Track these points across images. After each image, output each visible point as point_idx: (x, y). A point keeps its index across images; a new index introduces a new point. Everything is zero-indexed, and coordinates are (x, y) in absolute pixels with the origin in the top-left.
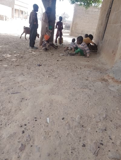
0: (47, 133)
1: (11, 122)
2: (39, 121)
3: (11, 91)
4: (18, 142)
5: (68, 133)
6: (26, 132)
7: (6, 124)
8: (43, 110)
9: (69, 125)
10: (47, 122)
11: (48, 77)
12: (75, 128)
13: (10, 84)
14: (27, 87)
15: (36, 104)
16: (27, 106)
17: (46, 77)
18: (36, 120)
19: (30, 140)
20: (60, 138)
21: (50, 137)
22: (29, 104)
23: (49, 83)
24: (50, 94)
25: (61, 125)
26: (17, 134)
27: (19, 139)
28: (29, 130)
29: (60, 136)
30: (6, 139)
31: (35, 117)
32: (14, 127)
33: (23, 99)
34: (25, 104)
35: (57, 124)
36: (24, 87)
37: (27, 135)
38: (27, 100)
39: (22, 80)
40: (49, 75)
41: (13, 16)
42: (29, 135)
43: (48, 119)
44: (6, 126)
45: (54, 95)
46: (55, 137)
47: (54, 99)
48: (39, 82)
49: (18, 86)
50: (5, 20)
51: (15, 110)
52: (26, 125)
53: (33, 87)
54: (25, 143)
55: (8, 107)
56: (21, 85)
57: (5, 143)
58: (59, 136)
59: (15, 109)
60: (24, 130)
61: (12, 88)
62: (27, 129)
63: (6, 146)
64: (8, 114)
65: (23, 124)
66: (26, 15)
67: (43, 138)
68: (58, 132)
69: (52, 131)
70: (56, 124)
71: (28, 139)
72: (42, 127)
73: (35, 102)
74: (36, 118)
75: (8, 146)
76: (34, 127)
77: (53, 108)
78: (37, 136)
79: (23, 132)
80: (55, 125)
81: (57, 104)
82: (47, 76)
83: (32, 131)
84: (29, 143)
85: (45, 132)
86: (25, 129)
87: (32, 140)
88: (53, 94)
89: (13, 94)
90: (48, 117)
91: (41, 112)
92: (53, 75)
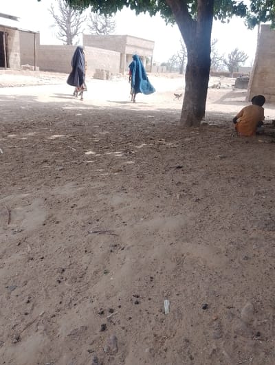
0: (160, 340)
1: (82, 300)
2: (144, 304)
3: (95, 226)
4: (88, 351)
5: (215, 347)
6: (109, 329)
7: (70, 304)
8: (156, 278)
9: (220, 326)
10: (162, 310)
11: (181, 196)
12: (236, 337)
13: (95, 211)
14: (129, 220)
16: (123, 264)
17: (176, 196)
18: (137, 303)
19: (117, 351)
20: (192, 358)
21: (165, 350)
22: (127, 259)
24: (177, 240)
25: (198, 324)
26: (88, 330)
27: (91, 344)
28: (117, 325)
29: (193, 354)
30: (63, 338)
31: (136, 293)
32: (87, 311)
33: (116, 246)
34: (119, 258)
35: (189, 320)
36: (121, 219)
37: (112, 338)
38: (123, 249)
39: (121, 204)
40: (182, 193)
41: (121, 69)
42: (116, 339)
43: (166, 302)
44: (70, 309)
47: (188, 254)
48: (156, 209)
49: (110, 216)
50: (105, 78)
52: (111, 311)
53: (142, 219)
54: (103, 356)
56: (117, 215)
59: (95, 269)
61: (98, 220)
62: (114, 321)
64: (78, 279)
65: (106, 308)
68: (187, 341)
69: (174, 335)
70: (184, 317)
72: (150, 322)
73: (140, 256)
74: (138, 297)
76: (130, 318)
79: (103, 328)
80: (183, 323)
81: (195, 268)
82: (178, 196)
83: (123, 328)
84: (113, 359)
85: (155, 336)
86: (110, 320)
87: (120, 353)
88: (187, 240)
89: (97, 234)
90: (167, 297)
91: (153, 283)
92: (193, 193)
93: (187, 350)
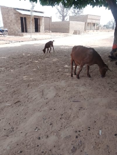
0: (97, 144)
1: (69, 126)
2: (92, 131)
3: (73, 99)
4: (72, 144)
6: (79, 138)
7: (65, 127)
8: (97, 122)
10: (98, 134)
11: (109, 90)
13: (73, 93)
14: (87, 98)
15: (92, 115)
16: (84, 115)
17: (107, 89)
18: (89, 130)
19: (81, 145)
20: (109, 153)
21: (99, 148)
22: (86, 113)
23: (108, 97)
24: (106, 108)
25: (112, 141)
26: (71, 137)
27: (72, 142)
28: (81, 137)
29: (110, 151)
30: (63, 139)
31: (89, 126)
32: (71, 130)
33: (81, 108)
34: (83, 113)
35: (109, 139)
36: (83, 97)
37: (79, 141)
38: (84, 109)
39: (84, 91)
40: (111, 88)
41: (85, 30)
42: (81, 141)
43: (100, 131)
44: (65, 129)
45: (110, 110)
46: (104, 150)
47: (110, 114)
48: (98, 94)
49: (79, 95)
50: (78, 34)
51: (74, 117)
52: (80, 131)
53: (92, 98)
54: (76, 147)
55: (69, 113)
56: (82, 95)
57: (62, 142)
58: (108, 150)
59: (74, 115)
60: (77, 135)
61: (74, 97)
62: (81, 135)
63: (62, 144)
64: (68, 118)
65: (78, 130)
66: (98, 26)
67: (92, 147)
68: (108, 146)
69: (103, 143)
70: (107, 137)
71: (79, 144)
72: (94, 137)
73: (91, 113)
74: (89, 128)
75: (63, 145)
76: (86, 135)
77: (107, 122)
78: (88, 144)
79: (77, 137)
80: (106, 139)
81: (113, 119)
83: (84, 138)
84: (80, 148)
85: (96, 142)
86: (79, 135)
87: (82, 146)
88: (110, 108)
89: (74, 102)
90: (101, 129)
91: (95, 123)
92: (115, 88)
93: (107, 149)
